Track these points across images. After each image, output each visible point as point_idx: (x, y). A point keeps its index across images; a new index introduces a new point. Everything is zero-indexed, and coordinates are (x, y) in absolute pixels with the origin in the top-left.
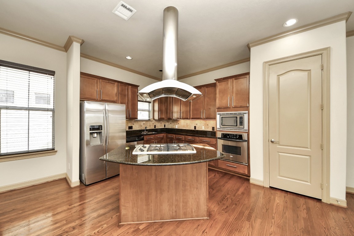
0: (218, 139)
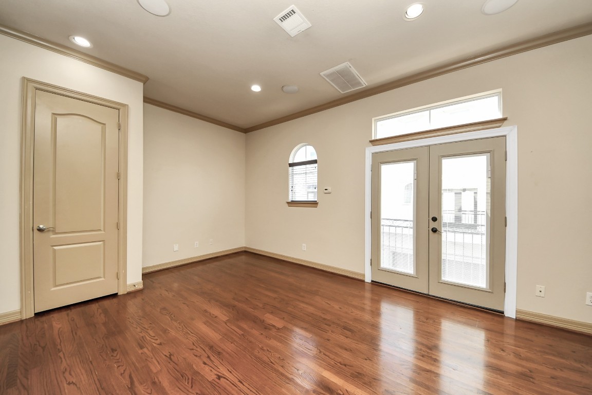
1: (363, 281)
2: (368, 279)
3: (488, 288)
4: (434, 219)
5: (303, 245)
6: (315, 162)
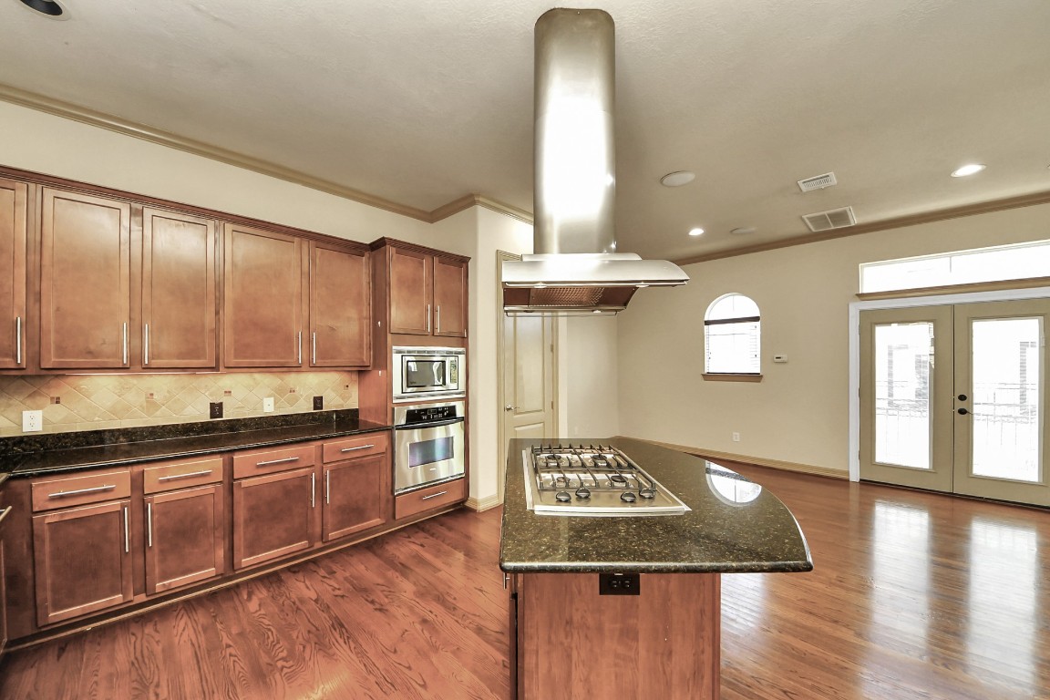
0: (397, 429)
1: (848, 481)
2: (855, 476)
3: (1041, 481)
4: (962, 398)
5: (734, 433)
6: (756, 319)
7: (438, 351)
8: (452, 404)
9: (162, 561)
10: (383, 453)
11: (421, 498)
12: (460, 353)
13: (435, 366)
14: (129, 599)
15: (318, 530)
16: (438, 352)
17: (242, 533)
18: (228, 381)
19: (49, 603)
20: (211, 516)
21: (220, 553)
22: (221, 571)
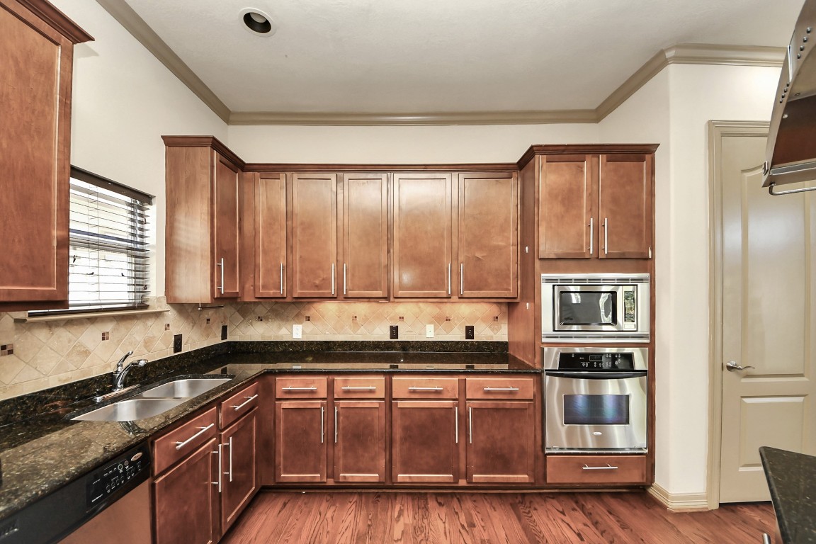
0: (548, 374)
7: (607, 278)
8: (627, 350)
9: (345, 456)
10: (531, 400)
11: (581, 465)
12: (641, 280)
13: (603, 298)
14: (323, 481)
15: (462, 466)
16: (605, 280)
17: (398, 449)
18: (402, 308)
19: (281, 467)
20: (376, 428)
21: (382, 463)
22: (383, 480)
